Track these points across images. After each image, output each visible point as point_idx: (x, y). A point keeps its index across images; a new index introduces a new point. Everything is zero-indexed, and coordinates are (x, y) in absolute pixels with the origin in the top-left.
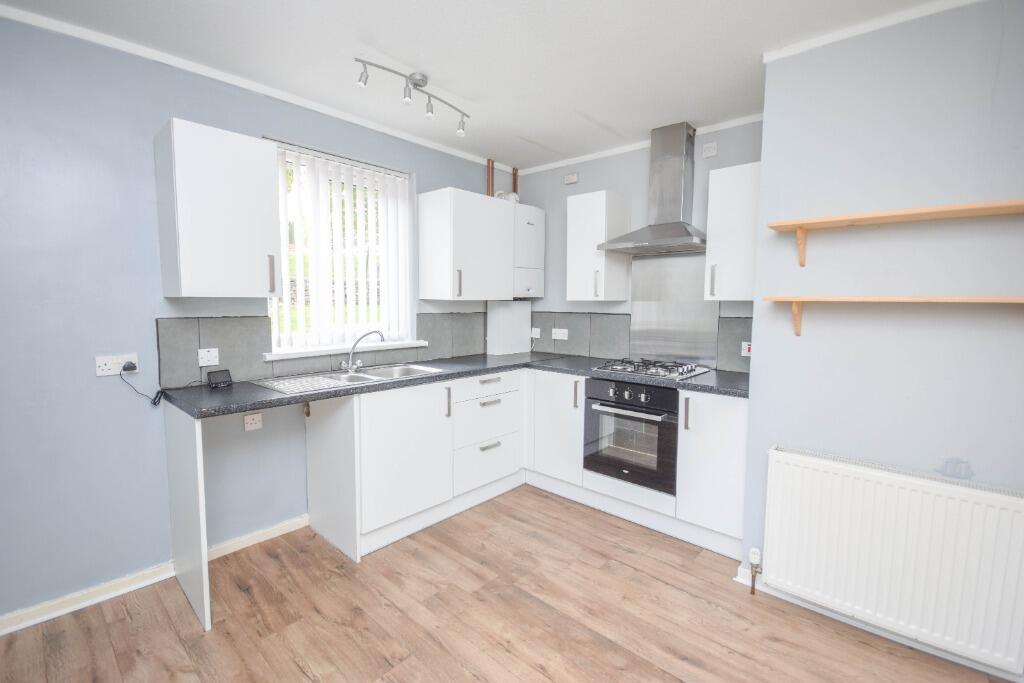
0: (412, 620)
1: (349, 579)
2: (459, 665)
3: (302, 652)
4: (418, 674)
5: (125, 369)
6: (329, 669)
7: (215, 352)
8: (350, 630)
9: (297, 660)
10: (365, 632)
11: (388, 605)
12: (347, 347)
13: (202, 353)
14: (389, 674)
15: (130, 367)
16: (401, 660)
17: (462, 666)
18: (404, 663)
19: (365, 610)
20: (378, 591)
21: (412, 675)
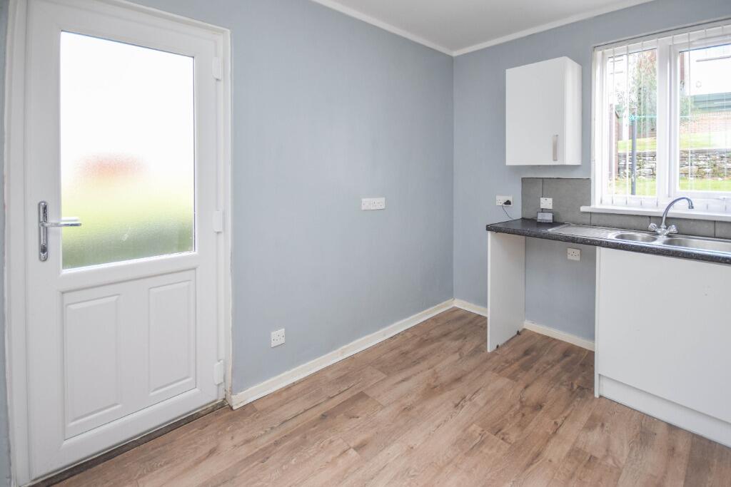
0: (548, 441)
1: (570, 396)
2: (514, 479)
3: (489, 388)
4: (494, 451)
5: (505, 203)
6: (481, 403)
7: (550, 200)
8: (518, 406)
9: (483, 389)
10: (520, 414)
11: (556, 423)
12: (660, 211)
13: (542, 200)
14: (488, 434)
15: (508, 203)
16: (503, 439)
17: (513, 482)
18: (502, 441)
19: (542, 411)
20: (569, 415)
21: (492, 447)
